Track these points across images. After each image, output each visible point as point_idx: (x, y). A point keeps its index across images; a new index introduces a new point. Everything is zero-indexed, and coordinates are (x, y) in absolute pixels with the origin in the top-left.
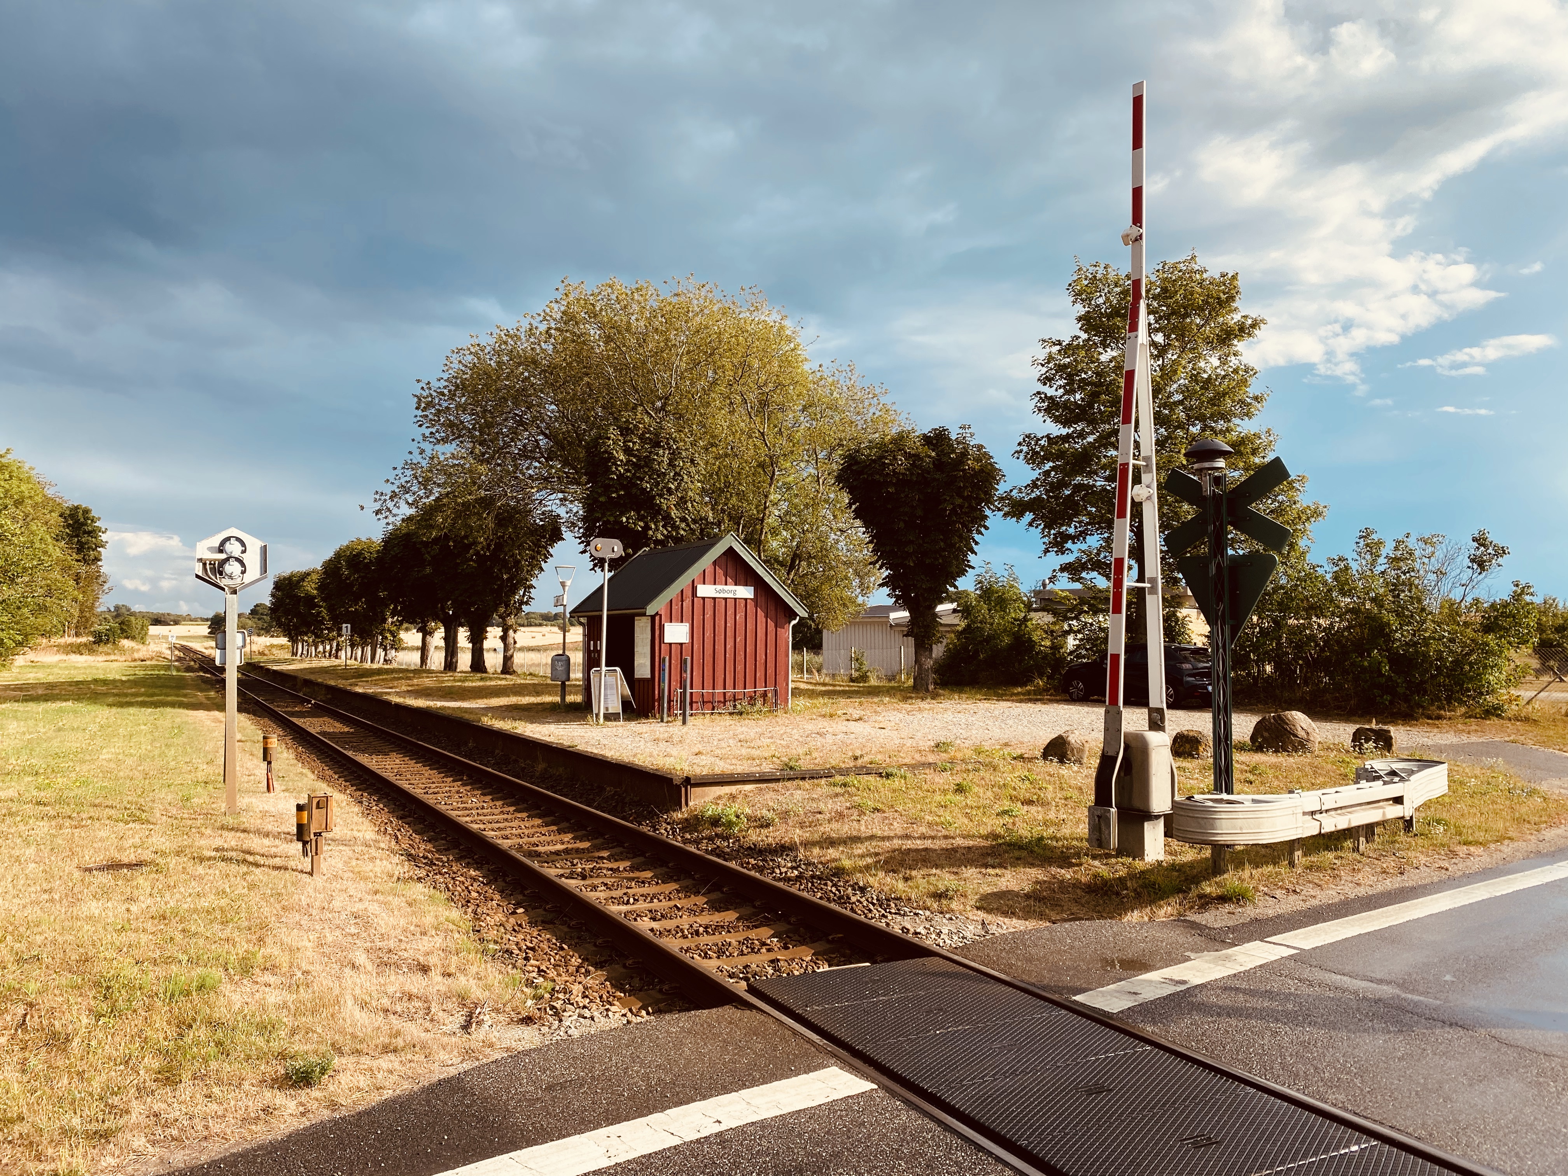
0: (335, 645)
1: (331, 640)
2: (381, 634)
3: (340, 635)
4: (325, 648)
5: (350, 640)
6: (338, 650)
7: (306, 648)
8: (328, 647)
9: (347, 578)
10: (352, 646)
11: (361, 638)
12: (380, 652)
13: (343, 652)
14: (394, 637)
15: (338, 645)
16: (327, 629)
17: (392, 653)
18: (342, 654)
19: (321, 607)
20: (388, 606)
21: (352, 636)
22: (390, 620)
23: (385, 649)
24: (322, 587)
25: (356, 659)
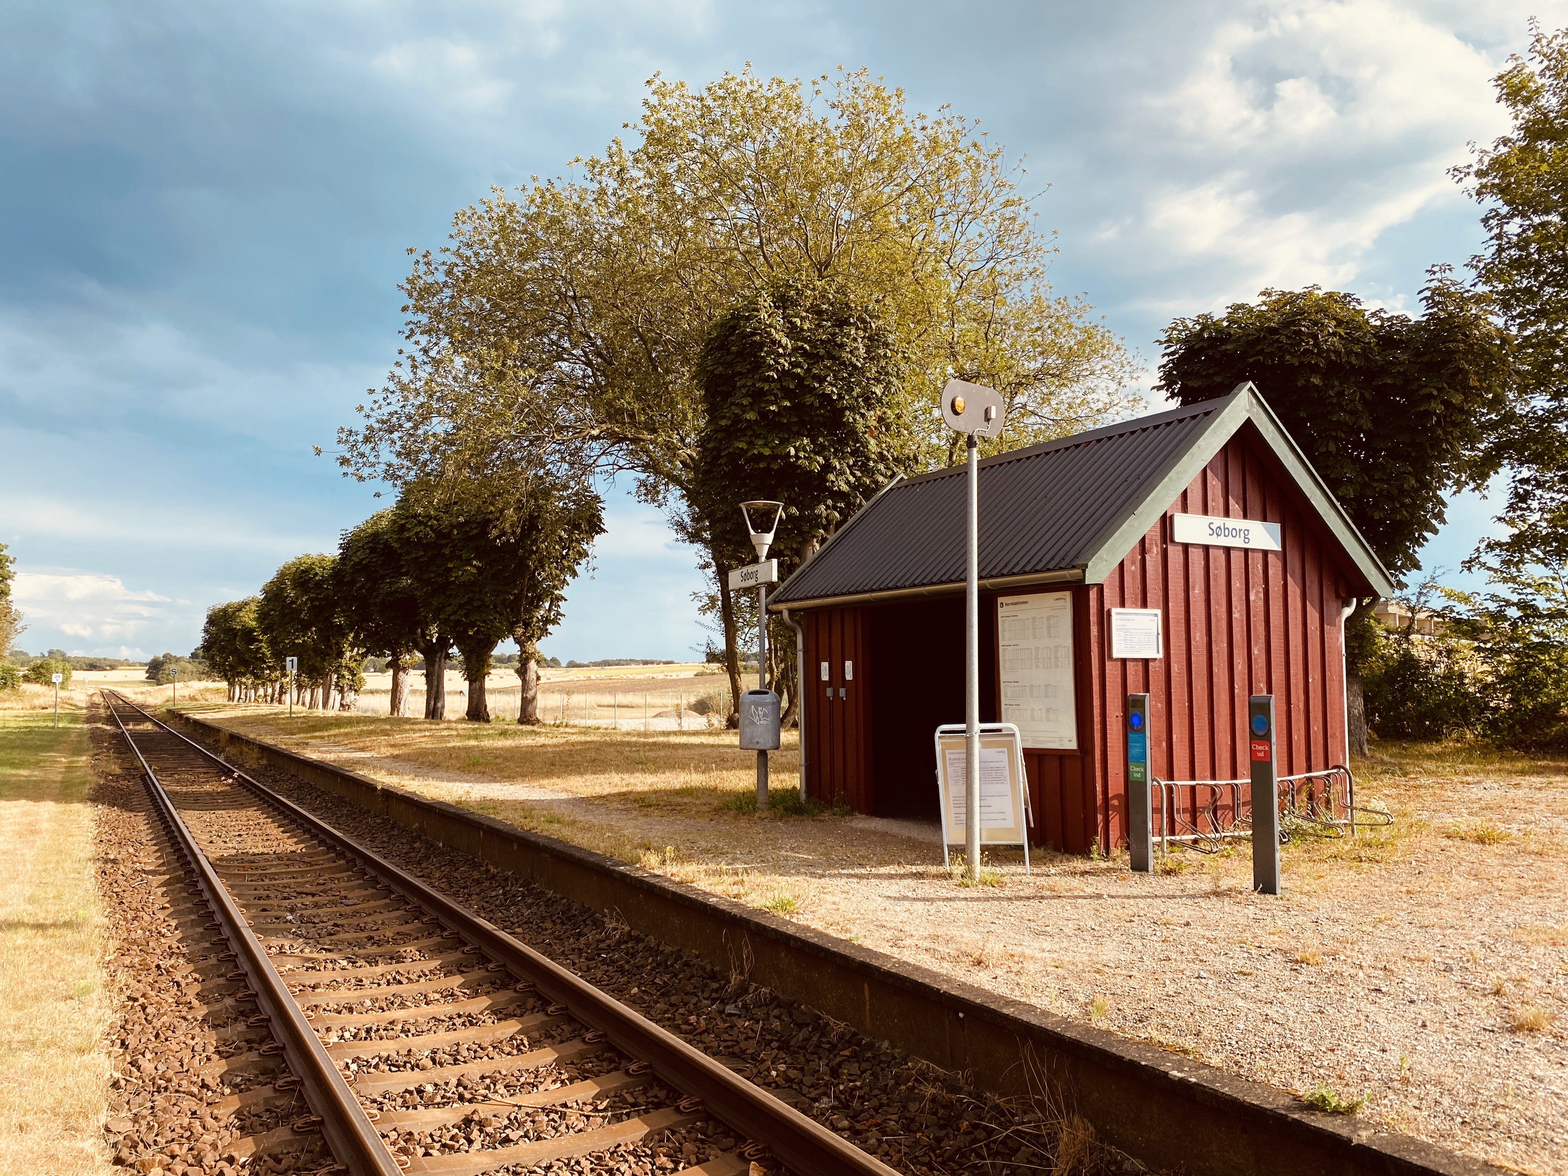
0: (278, 686)
1: (273, 681)
2: (337, 671)
3: (284, 675)
4: (266, 691)
5: (297, 681)
6: (282, 693)
7: (244, 692)
8: (270, 691)
9: (293, 602)
10: (300, 687)
11: (311, 678)
12: (335, 695)
13: (288, 695)
14: (354, 675)
15: (281, 687)
16: (269, 668)
17: (350, 697)
18: (286, 698)
19: (261, 641)
20: (344, 635)
21: (299, 675)
22: (348, 654)
23: (341, 691)
24: (263, 615)
25: (303, 704)
